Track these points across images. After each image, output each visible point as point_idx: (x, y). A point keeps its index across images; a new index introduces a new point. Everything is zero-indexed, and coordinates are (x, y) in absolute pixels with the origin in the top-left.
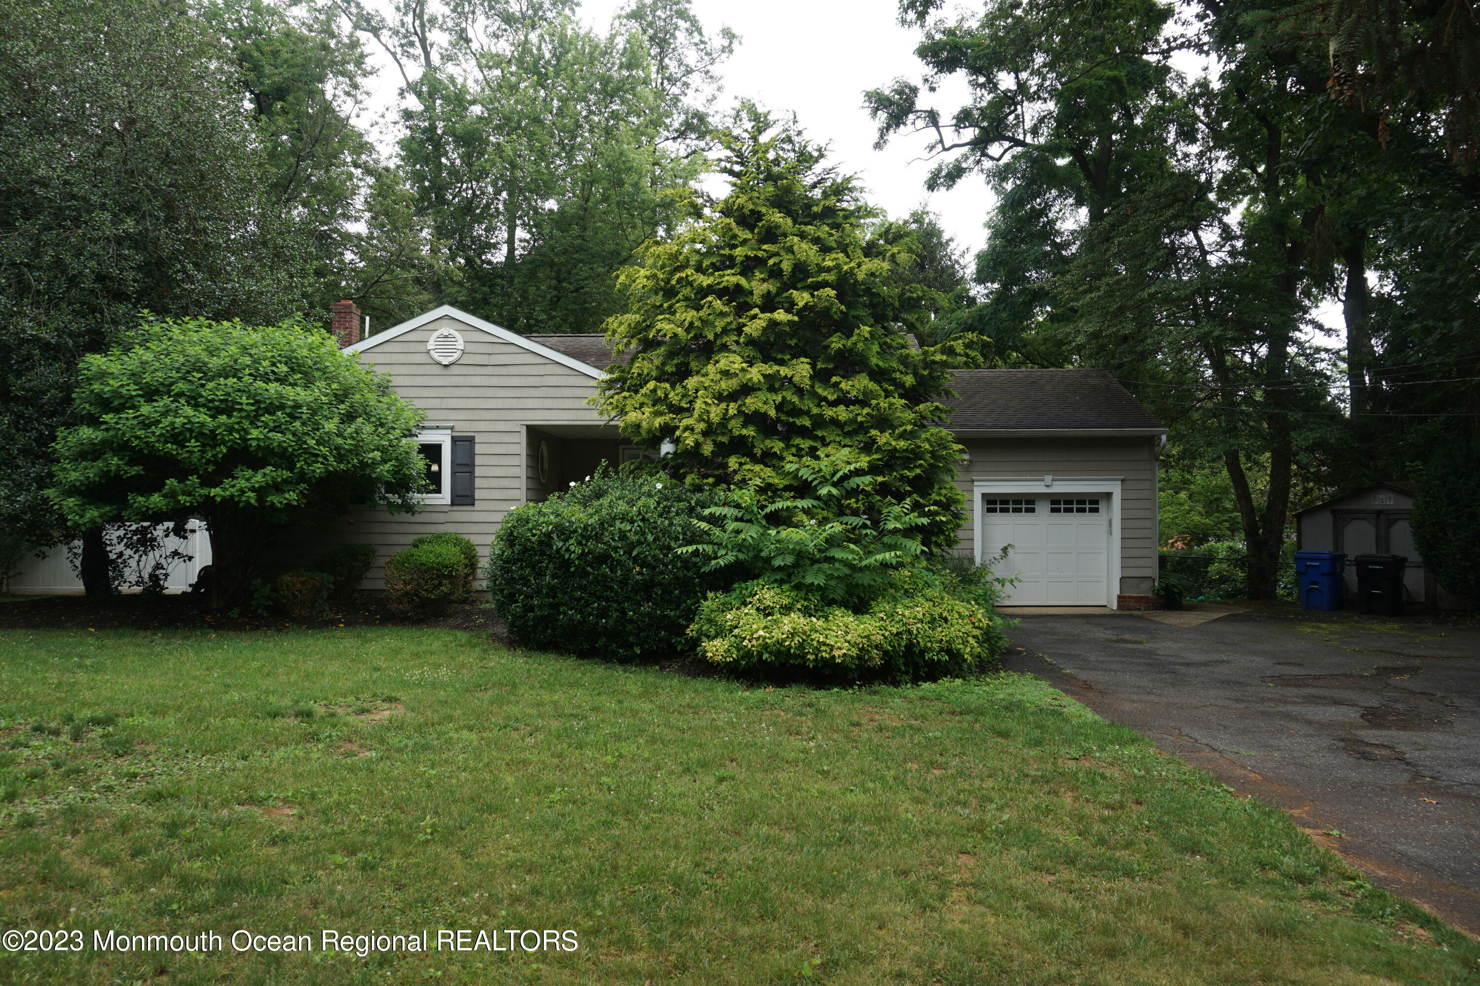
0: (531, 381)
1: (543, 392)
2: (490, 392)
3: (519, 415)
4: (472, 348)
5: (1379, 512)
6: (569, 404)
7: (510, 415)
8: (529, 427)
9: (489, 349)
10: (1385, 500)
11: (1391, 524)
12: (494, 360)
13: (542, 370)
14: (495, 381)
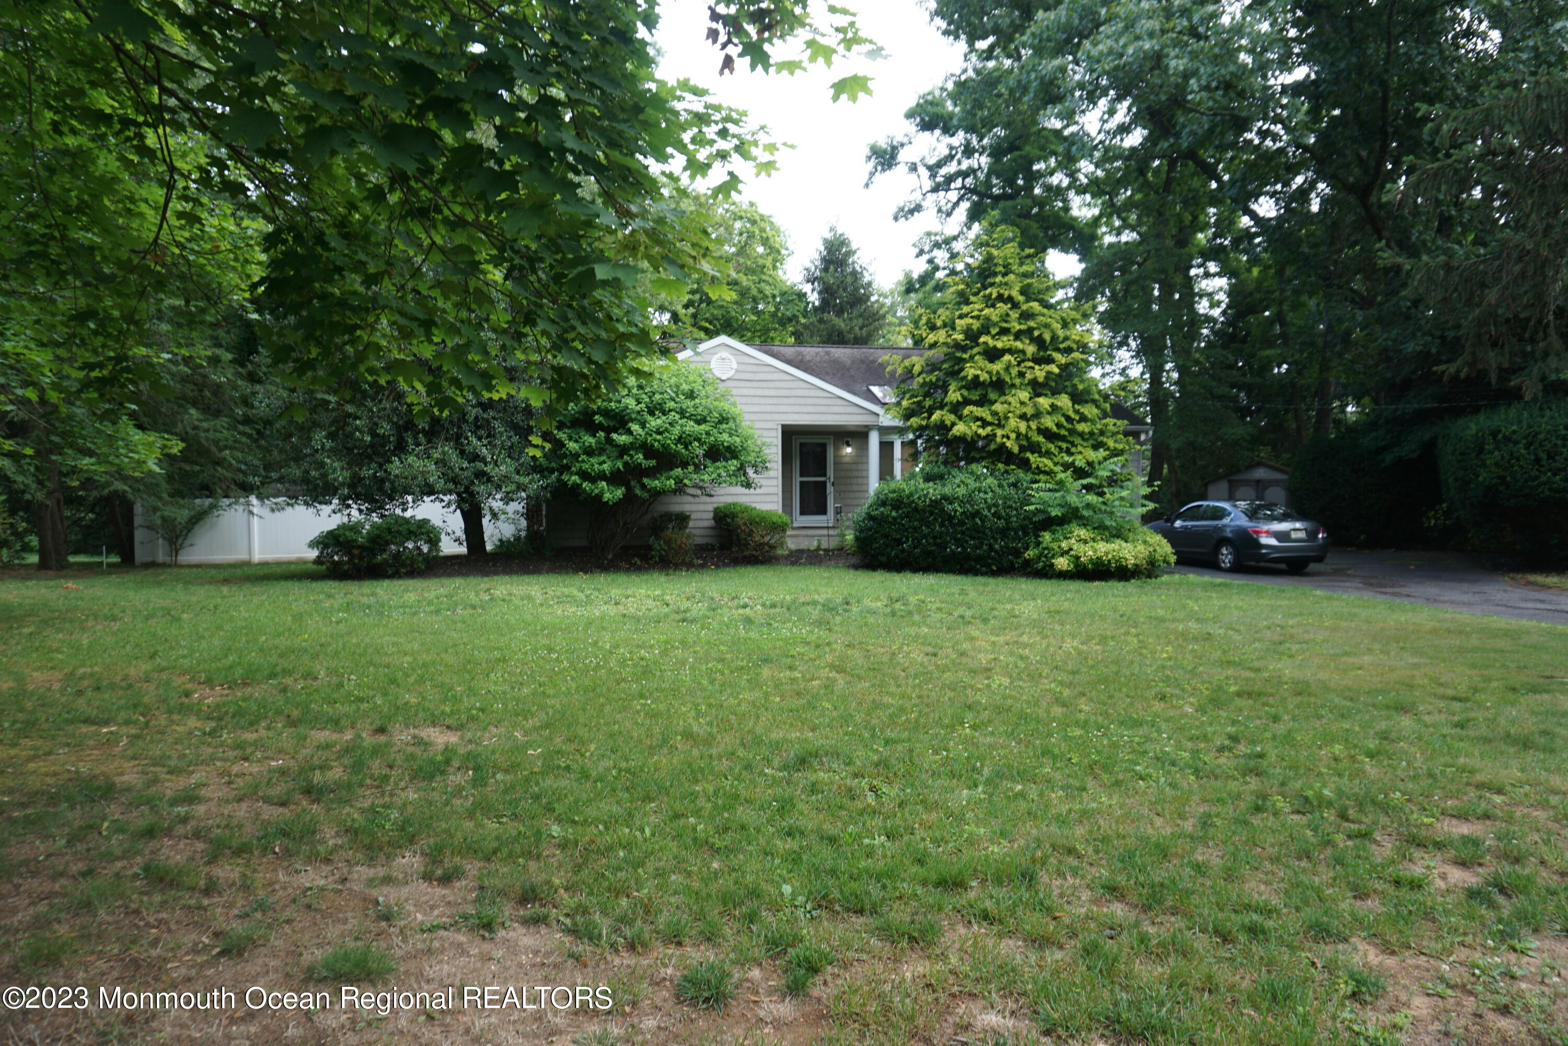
0: (784, 393)
1: (792, 401)
2: (755, 400)
3: (777, 417)
4: (743, 368)
5: (1258, 482)
6: (810, 409)
7: (769, 417)
8: (783, 426)
9: (755, 369)
10: (1261, 473)
11: (1266, 488)
12: (757, 377)
13: (792, 385)
14: (759, 392)
